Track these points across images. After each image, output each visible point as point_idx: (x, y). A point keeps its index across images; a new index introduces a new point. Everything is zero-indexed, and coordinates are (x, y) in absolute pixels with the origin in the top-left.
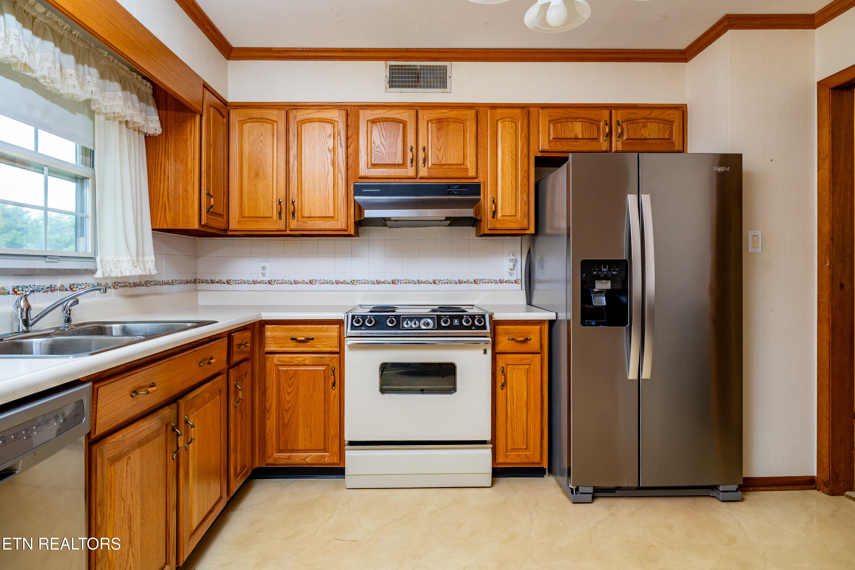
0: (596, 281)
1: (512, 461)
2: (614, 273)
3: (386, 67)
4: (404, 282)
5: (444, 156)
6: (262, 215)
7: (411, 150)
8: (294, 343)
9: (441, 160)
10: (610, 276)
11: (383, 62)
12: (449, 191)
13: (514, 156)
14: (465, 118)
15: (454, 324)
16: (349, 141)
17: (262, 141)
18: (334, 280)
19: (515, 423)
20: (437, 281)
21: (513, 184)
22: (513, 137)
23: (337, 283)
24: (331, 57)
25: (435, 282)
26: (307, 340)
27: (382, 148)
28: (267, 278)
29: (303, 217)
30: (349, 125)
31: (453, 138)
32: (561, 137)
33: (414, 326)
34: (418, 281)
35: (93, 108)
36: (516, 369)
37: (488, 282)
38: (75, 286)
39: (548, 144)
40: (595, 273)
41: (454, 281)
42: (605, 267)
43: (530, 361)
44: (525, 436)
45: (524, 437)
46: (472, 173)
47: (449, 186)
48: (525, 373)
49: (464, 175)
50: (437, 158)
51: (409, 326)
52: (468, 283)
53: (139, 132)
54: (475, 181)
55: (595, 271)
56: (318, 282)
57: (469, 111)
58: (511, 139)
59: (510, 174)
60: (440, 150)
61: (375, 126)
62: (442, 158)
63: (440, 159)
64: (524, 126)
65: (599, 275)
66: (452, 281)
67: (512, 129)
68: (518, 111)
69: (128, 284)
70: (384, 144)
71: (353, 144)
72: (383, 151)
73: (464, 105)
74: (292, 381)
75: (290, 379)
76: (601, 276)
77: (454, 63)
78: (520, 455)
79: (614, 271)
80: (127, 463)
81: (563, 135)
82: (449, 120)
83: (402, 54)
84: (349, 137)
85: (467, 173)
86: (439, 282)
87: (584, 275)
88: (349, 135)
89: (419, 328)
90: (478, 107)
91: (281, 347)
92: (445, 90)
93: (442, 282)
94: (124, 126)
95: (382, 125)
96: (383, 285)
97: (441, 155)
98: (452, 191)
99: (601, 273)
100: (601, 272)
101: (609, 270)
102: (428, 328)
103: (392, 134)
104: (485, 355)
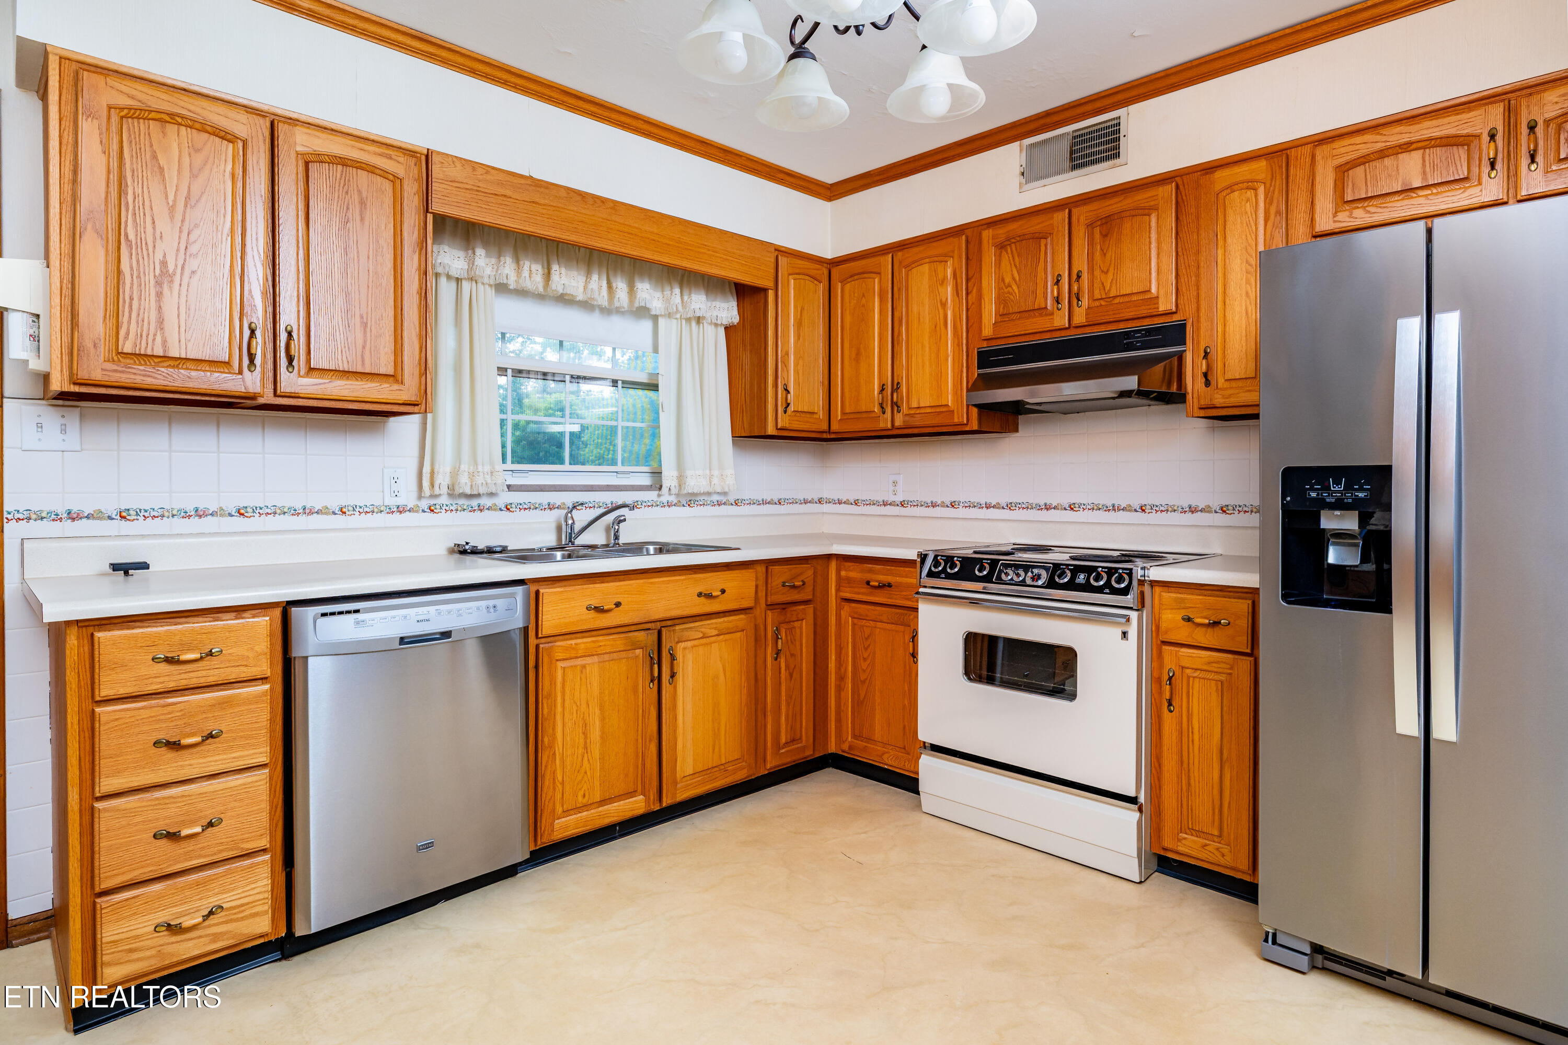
0: (1322, 512)
1: (1190, 852)
2: (1361, 495)
3: (1021, 150)
4: (1089, 507)
5: (1114, 282)
6: (864, 410)
7: (1057, 282)
8: (865, 590)
9: (1109, 290)
10: (1350, 501)
11: (1015, 146)
12: (1127, 344)
13: (1251, 256)
14: (1152, 203)
15: (1077, 581)
16: (969, 284)
17: (863, 306)
18: (983, 502)
19: (1197, 779)
20: (1148, 507)
21: (1250, 315)
22: (1251, 219)
23: (988, 506)
24: (943, 159)
25: (1144, 508)
26: (884, 586)
27: (1015, 287)
28: (899, 499)
29: (910, 408)
30: (970, 258)
31: (1130, 245)
32: (1364, 196)
33: (1015, 578)
34: (1113, 506)
35: (653, 313)
36: (1200, 678)
37: (1252, 512)
38: (639, 503)
39: (1331, 216)
40: (1314, 495)
41: (1180, 508)
42: (1338, 483)
43: (1228, 666)
44: (1217, 811)
45: (1214, 813)
46: (1166, 303)
47: (1127, 335)
48: (1217, 689)
49: (1150, 311)
50: (1102, 288)
51: (1009, 577)
52: (1210, 512)
53: (716, 325)
54: (1176, 317)
55: (1312, 489)
56: (961, 504)
57: (1161, 189)
58: (1245, 225)
59: (1244, 294)
60: (1106, 273)
61: (1004, 253)
62: (1111, 286)
63: (1107, 288)
64: (1274, 190)
65: (1324, 500)
66: (1175, 508)
67: (1248, 204)
68: (1263, 163)
69: (709, 502)
70: (1017, 279)
71: (975, 288)
72: (1016, 290)
73: (1153, 179)
74: (868, 643)
75: (867, 639)
76: (1328, 500)
77: (1133, 108)
78: (1206, 845)
79: (1361, 489)
80: (582, 672)
81: (1370, 190)
82: (1123, 214)
83: (1042, 122)
84: (970, 277)
85: (1156, 306)
86: (1152, 509)
87: (1289, 499)
88: (970, 274)
89: (1023, 583)
90: (1181, 176)
91: (856, 593)
92: (1117, 161)
93: (1157, 509)
94: (694, 324)
95: (1014, 249)
96: (1056, 511)
97: (1109, 281)
98: (1133, 342)
99: (1329, 496)
100: (1329, 493)
101: (1348, 487)
102: (1036, 584)
103: (1030, 260)
104: (1124, 642)
